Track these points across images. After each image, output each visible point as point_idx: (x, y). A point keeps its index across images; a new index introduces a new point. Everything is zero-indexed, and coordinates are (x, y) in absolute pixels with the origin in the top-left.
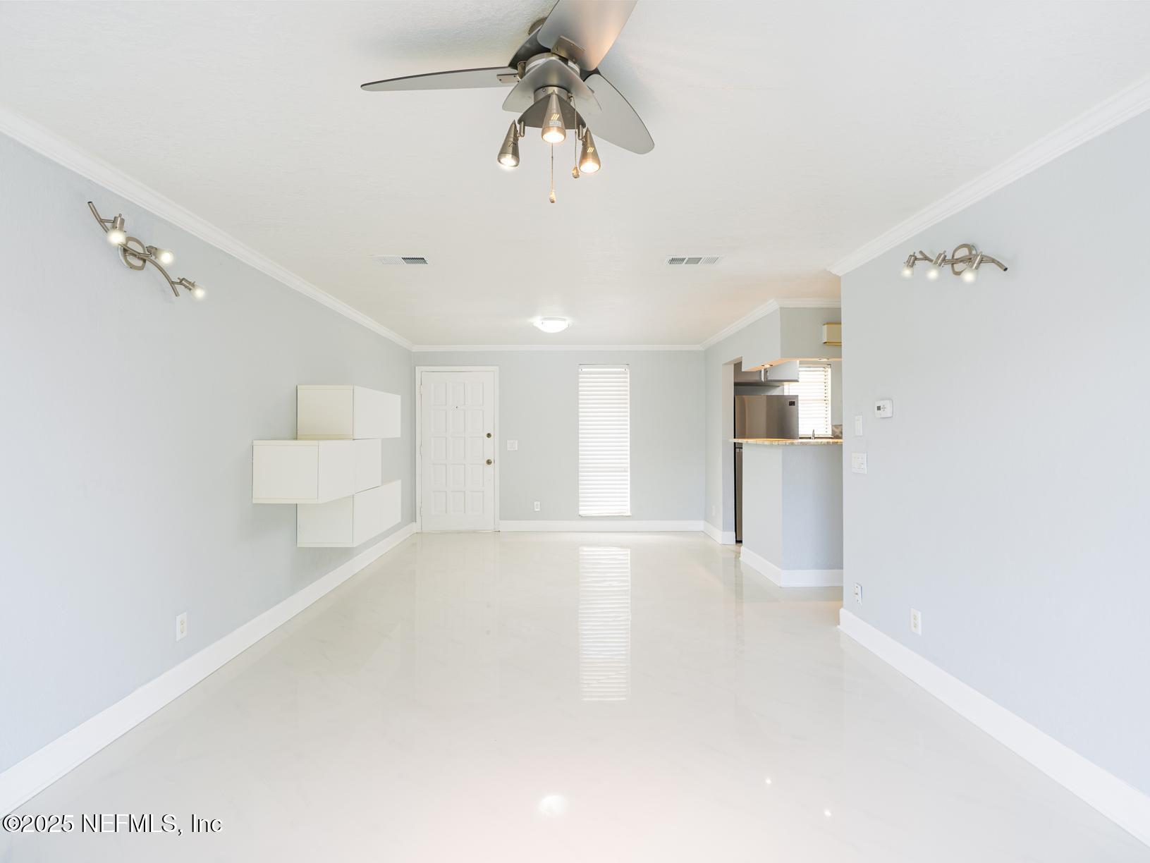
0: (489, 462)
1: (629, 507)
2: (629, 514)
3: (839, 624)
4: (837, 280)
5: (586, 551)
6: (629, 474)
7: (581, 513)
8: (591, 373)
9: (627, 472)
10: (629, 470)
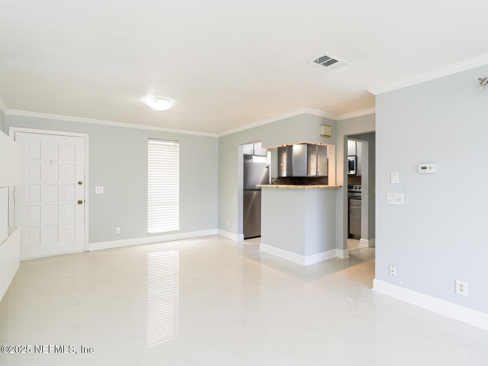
0: (80, 202)
1: (178, 226)
2: (178, 229)
3: (373, 288)
4: (373, 97)
5: (150, 255)
6: (178, 206)
7: (149, 232)
8: (155, 145)
9: (176, 204)
10: (178, 203)
